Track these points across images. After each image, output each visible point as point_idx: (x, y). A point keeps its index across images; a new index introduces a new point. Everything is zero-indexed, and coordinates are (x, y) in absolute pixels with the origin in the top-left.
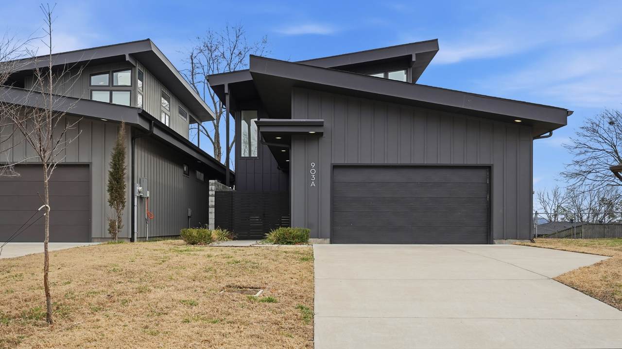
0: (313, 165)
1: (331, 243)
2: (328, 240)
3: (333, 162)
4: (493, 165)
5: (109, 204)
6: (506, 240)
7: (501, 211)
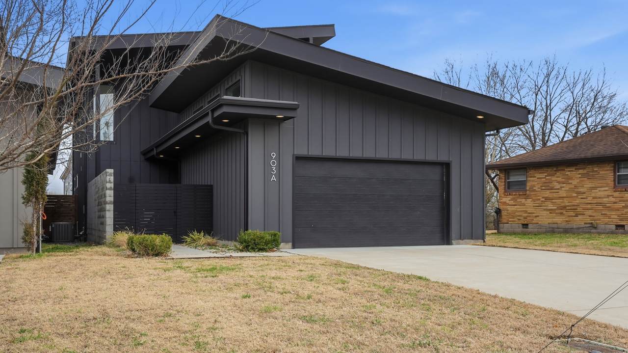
0: (274, 155)
1: (294, 247)
2: (290, 244)
3: (295, 153)
4: (451, 161)
5: (22, 201)
6: (462, 240)
7: (458, 210)
